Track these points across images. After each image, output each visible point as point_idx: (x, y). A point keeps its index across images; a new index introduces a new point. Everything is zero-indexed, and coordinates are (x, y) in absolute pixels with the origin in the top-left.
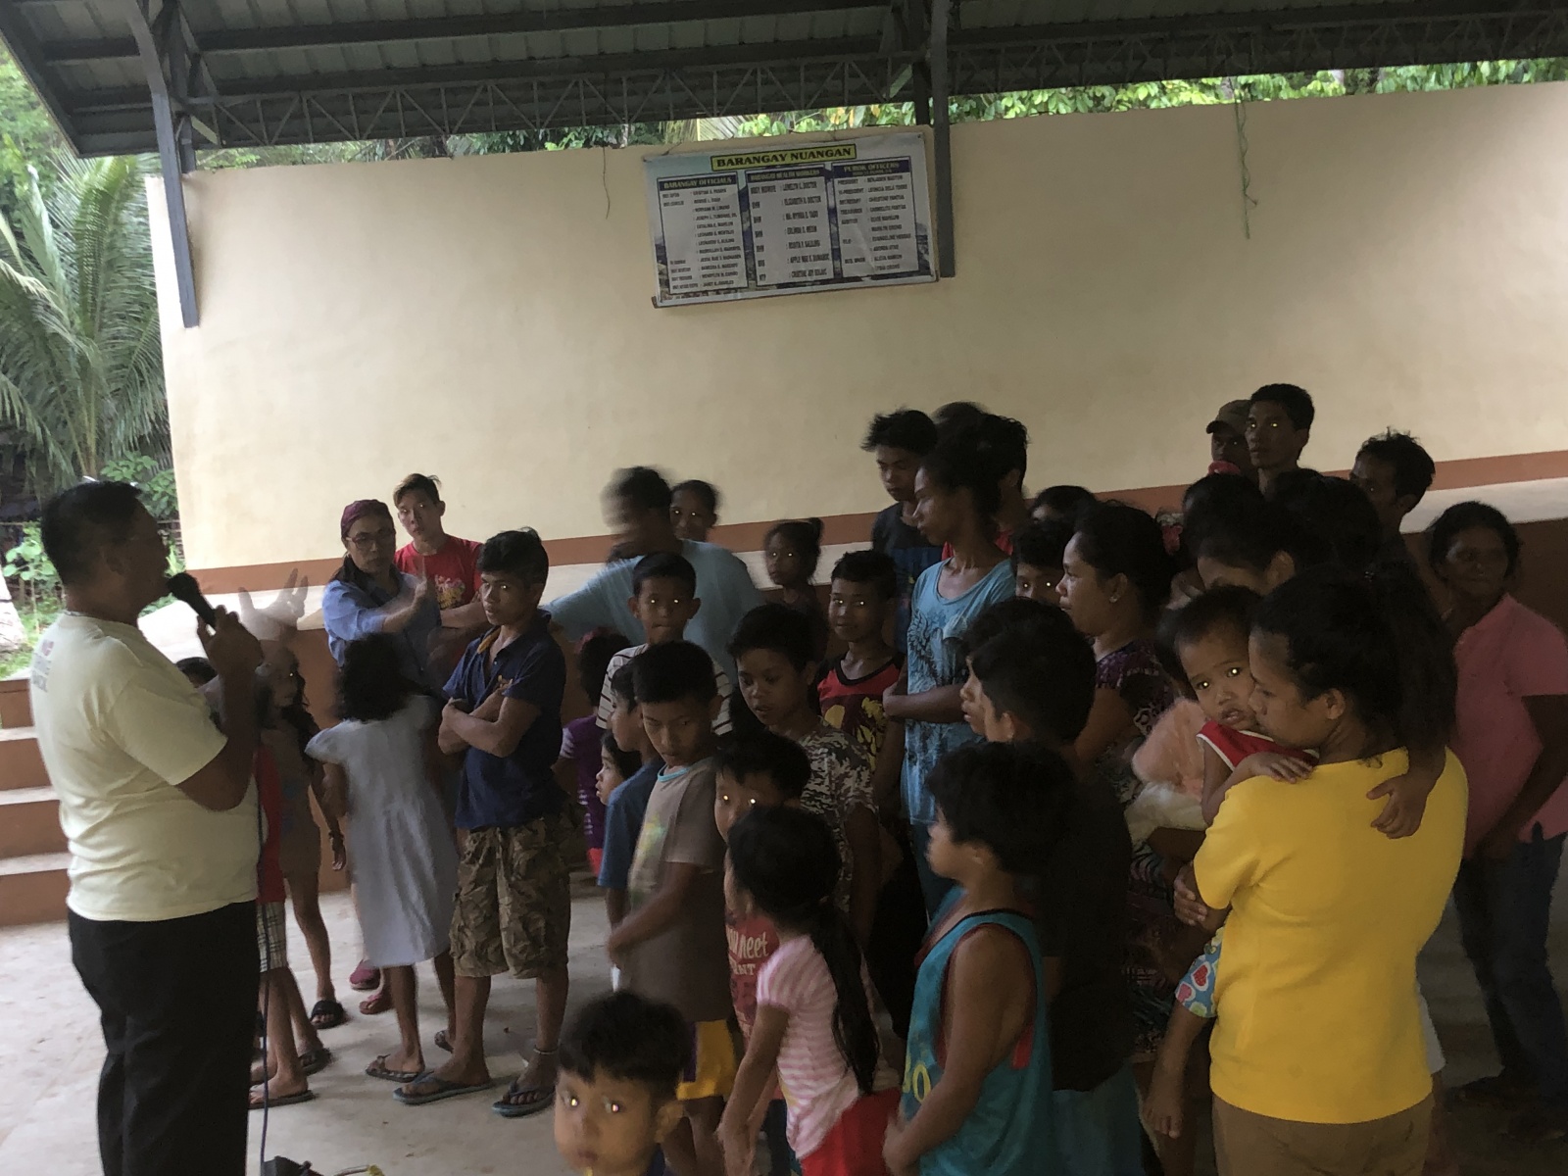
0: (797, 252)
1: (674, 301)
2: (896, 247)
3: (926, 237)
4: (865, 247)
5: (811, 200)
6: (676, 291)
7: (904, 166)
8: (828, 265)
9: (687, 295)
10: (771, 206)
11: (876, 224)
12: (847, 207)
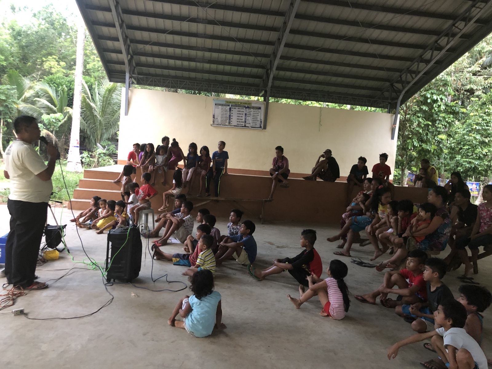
0: (238, 120)
1: (215, 125)
2: (256, 122)
3: (262, 122)
4: (251, 122)
5: (242, 111)
7: (260, 108)
8: (244, 124)
9: (217, 125)
10: (235, 111)
11: (253, 118)
12: (248, 114)
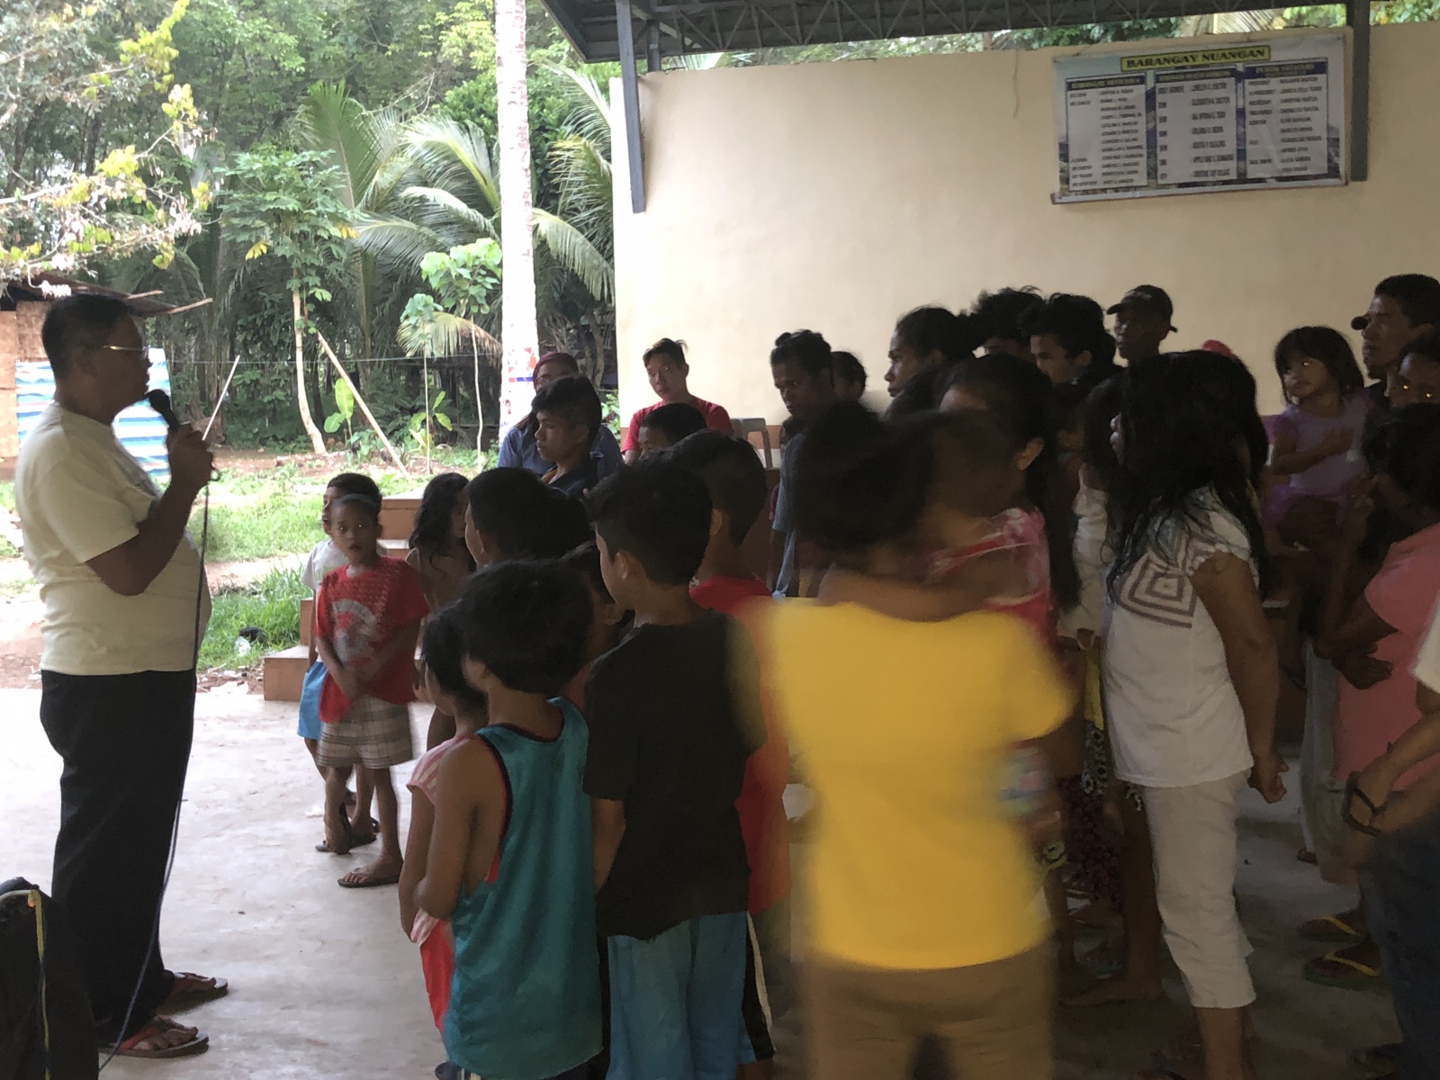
0: (1201, 152)
1: (1072, 198)
2: (1306, 149)
3: (1338, 140)
4: (1272, 149)
5: (1219, 101)
6: (1076, 188)
7: (1320, 67)
8: (1232, 165)
9: (1086, 192)
10: (1178, 108)
11: (1286, 126)
12: (1256, 108)
